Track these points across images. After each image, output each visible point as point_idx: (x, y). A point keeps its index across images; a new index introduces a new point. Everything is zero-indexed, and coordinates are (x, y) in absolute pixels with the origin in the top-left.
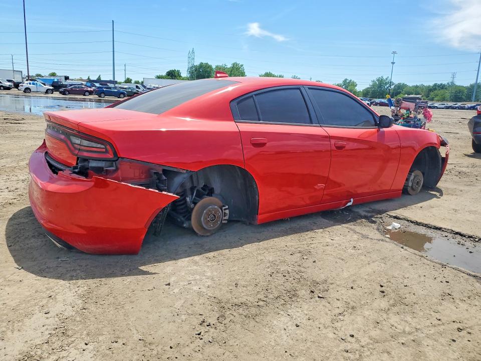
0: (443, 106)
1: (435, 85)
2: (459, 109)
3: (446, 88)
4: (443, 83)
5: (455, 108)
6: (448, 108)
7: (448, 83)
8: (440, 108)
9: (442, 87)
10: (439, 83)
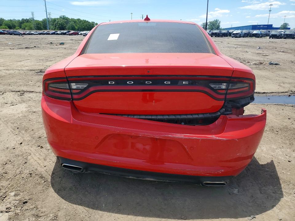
0: (37, 33)
1: (23, 19)
2: (46, 34)
3: (30, 22)
4: (27, 19)
5: (45, 34)
6: (40, 34)
7: (30, 19)
8: (35, 35)
9: (27, 21)
10: (25, 18)
